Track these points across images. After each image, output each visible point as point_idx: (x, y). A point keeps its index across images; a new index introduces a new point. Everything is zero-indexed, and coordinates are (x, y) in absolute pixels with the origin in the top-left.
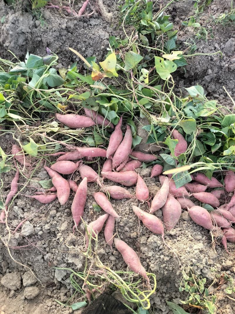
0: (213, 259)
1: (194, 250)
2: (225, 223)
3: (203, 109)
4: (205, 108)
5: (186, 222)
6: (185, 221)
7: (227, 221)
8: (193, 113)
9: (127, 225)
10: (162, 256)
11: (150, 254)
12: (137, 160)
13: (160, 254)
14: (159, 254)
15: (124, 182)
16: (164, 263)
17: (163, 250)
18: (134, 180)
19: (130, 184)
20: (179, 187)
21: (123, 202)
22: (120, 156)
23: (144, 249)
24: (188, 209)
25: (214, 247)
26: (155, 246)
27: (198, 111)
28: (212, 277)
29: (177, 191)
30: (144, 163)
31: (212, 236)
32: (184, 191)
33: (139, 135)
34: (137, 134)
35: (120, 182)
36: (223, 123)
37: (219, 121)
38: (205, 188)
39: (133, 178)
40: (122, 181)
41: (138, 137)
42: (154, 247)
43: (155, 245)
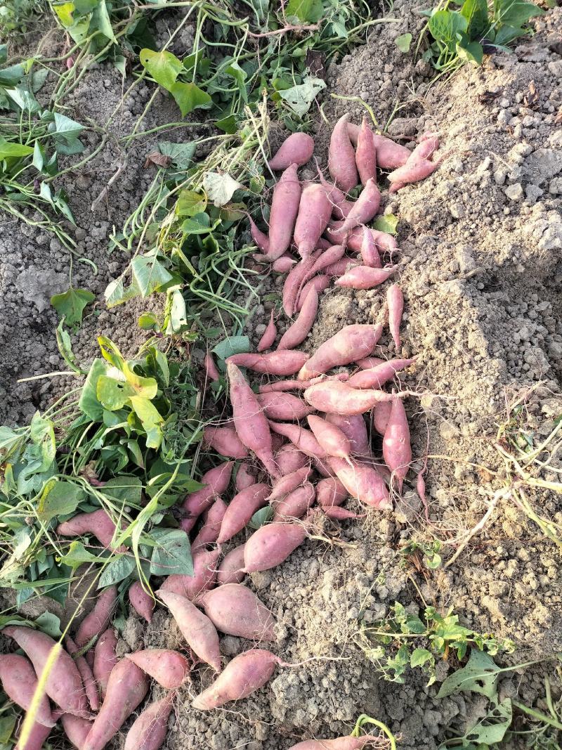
0: (368, 558)
1: (330, 602)
2: (303, 495)
3: (40, 449)
4: (42, 443)
5: (273, 586)
6: (270, 585)
7: (301, 491)
8: (38, 474)
9: (232, 739)
10: (325, 682)
11: (313, 710)
12: (99, 636)
13: (320, 684)
14: (318, 688)
15: (128, 704)
16: (341, 683)
17: (312, 674)
18: (134, 674)
19: (139, 691)
20: (191, 569)
21: (175, 728)
22: (62, 688)
23: (298, 719)
24: (244, 570)
25: (342, 544)
26: (296, 691)
27: (41, 460)
28: (402, 579)
29: (200, 578)
30: (114, 622)
31: (319, 537)
32: (205, 560)
33: (36, 613)
34: (33, 619)
35: (123, 717)
36: (92, 417)
37: (85, 422)
38: (219, 504)
39: (127, 677)
40: (124, 709)
41: (40, 618)
42: (299, 693)
43: (294, 691)
